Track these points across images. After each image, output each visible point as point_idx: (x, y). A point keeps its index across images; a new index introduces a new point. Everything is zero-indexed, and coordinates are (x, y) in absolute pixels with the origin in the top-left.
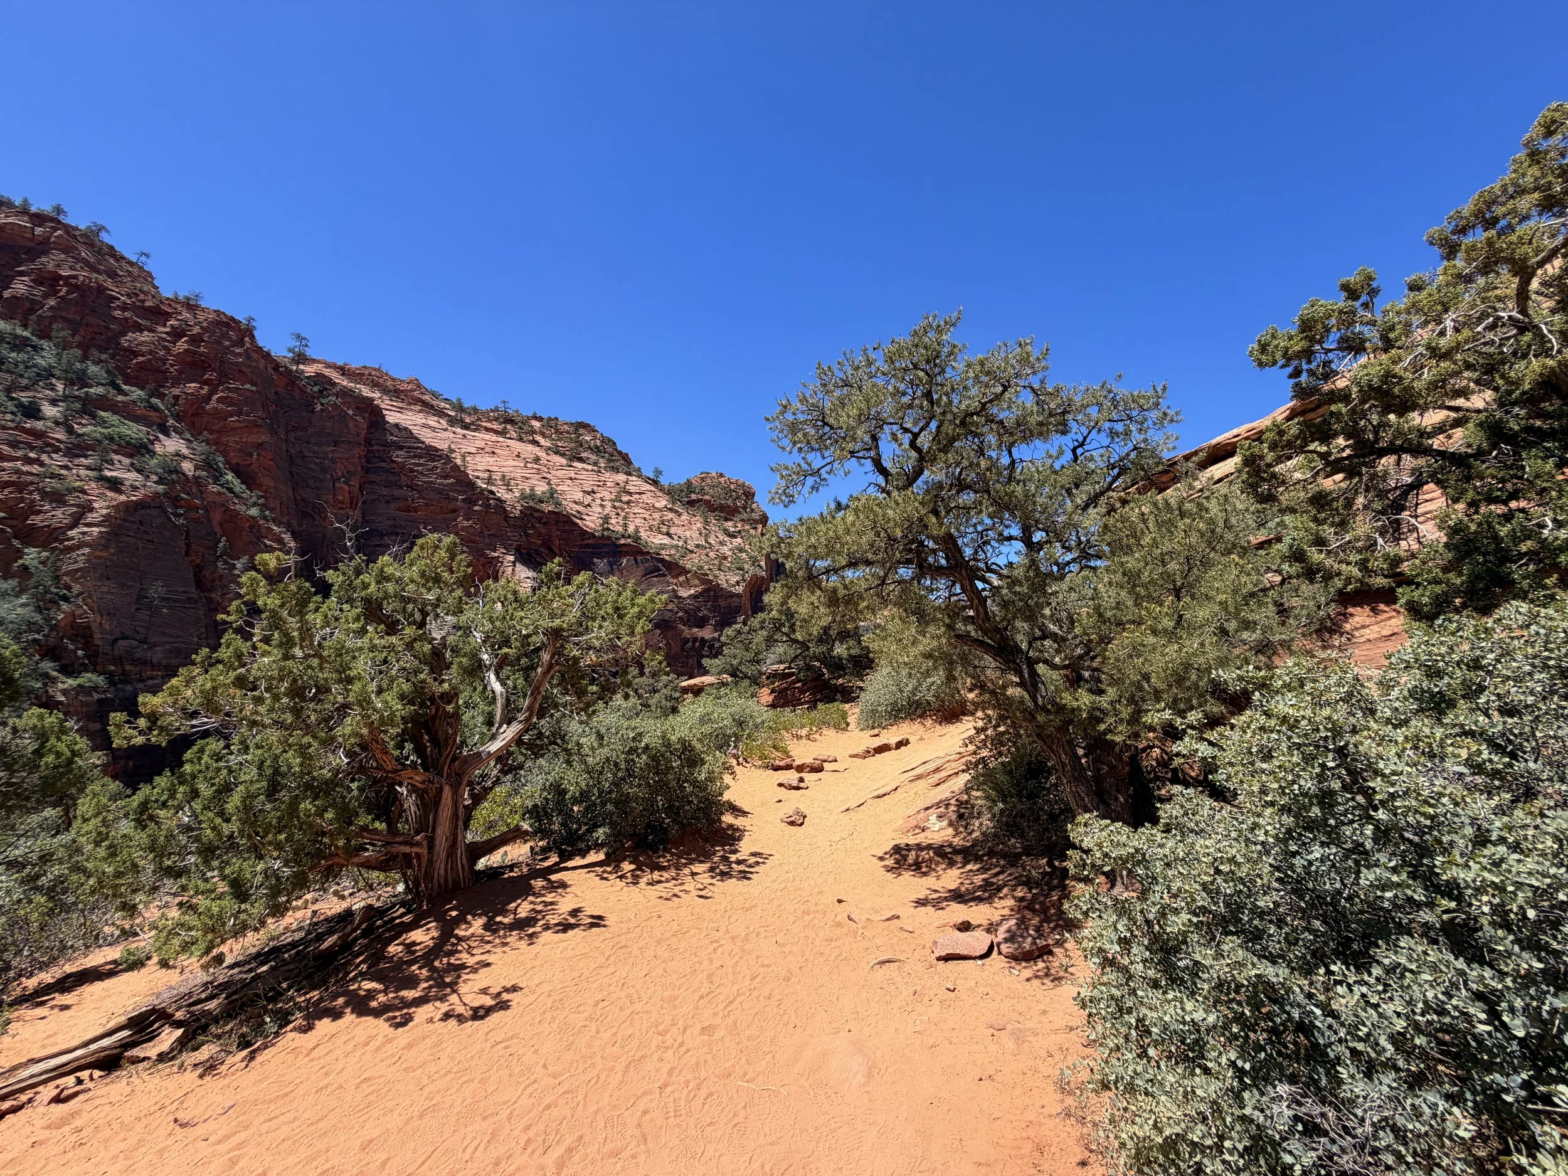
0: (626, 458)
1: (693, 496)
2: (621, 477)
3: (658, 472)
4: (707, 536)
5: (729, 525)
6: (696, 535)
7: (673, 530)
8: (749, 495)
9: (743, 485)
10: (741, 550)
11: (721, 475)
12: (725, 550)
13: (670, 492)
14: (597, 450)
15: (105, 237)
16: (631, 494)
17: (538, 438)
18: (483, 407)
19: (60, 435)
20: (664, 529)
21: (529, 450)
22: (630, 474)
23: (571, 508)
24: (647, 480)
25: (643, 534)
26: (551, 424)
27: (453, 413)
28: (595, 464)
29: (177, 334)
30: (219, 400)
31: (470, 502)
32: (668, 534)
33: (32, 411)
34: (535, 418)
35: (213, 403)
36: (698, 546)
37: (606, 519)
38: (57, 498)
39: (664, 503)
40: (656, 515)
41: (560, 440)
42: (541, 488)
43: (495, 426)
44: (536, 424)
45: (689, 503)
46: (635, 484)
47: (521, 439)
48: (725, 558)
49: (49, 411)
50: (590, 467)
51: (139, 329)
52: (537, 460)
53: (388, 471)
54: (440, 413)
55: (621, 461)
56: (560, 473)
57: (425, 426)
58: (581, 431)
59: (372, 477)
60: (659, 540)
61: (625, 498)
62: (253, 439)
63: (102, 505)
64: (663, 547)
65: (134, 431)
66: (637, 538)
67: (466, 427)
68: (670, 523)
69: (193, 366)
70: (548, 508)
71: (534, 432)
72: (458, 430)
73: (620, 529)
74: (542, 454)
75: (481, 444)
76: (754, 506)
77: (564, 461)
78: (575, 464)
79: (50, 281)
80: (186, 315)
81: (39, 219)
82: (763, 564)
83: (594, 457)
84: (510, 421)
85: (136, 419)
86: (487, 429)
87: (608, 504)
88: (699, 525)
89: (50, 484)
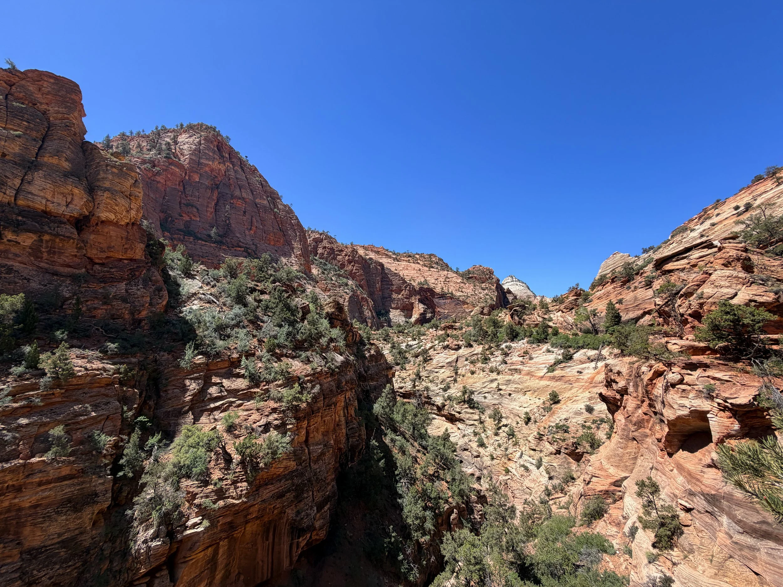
0: (447, 266)
1: (471, 275)
2: (446, 272)
3: (457, 269)
4: (475, 291)
5: (483, 285)
6: (471, 291)
7: (463, 290)
8: (491, 273)
9: (489, 269)
10: (487, 295)
11: (481, 266)
12: (481, 295)
13: (462, 275)
14: (437, 263)
15: (329, 234)
16: (449, 278)
17: (419, 261)
18: (401, 252)
19: (337, 284)
20: (460, 290)
21: (417, 266)
22: (448, 271)
23: (432, 286)
24: (454, 272)
25: (454, 293)
26: (421, 255)
27: (394, 256)
28: (437, 268)
29: (346, 255)
30: (356, 269)
31: (406, 287)
32: (462, 292)
33: (332, 280)
34: (417, 254)
35: (354, 271)
36: (472, 295)
37: (442, 288)
38: (341, 297)
39: (460, 280)
40: (458, 285)
41: (425, 261)
42: (423, 280)
43: (405, 259)
44: (418, 256)
45: (468, 278)
46: (451, 274)
47: (414, 263)
48: (481, 298)
49: (333, 278)
50: (435, 270)
51: (339, 255)
52: (420, 270)
53: (386, 281)
54: (390, 257)
55: (446, 267)
56: (427, 274)
57: (388, 263)
58: (432, 257)
59: (383, 283)
60: (459, 294)
61: (448, 280)
62: (362, 278)
63: (347, 298)
64: (460, 296)
65: (345, 280)
66: (452, 294)
67: (398, 261)
68: (463, 287)
69: (350, 262)
70: (426, 287)
71: (417, 259)
72: (396, 262)
73: (446, 291)
74: (421, 267)
75: (403, 266)
76: (493, 277)
77: (428, 269)
78: (431, 269)
79: (325, 248)
80: (346, 250)
81: (321, 234)
82: (495, 299)
83: (436, 266)
84: (410, 256)
85: (344, 277)
86: (403, 260)
87: (442, 283)
88: (472, 287)
89: (339, 295)
